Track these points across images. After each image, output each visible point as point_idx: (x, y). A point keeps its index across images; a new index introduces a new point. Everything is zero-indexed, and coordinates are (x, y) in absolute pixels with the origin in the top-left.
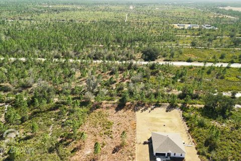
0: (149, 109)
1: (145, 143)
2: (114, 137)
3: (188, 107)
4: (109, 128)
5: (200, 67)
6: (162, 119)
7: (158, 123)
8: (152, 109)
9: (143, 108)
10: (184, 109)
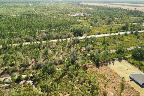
0: (112, 63)
1: (131, 81)
2: (113, 82)
3: (126, 58)
4: (106, 78)
5: (107, 36)
6: (123, 66)
7: (124, 69)
8: (113, 63)
9: (108, 63)
10: (125, 59)
